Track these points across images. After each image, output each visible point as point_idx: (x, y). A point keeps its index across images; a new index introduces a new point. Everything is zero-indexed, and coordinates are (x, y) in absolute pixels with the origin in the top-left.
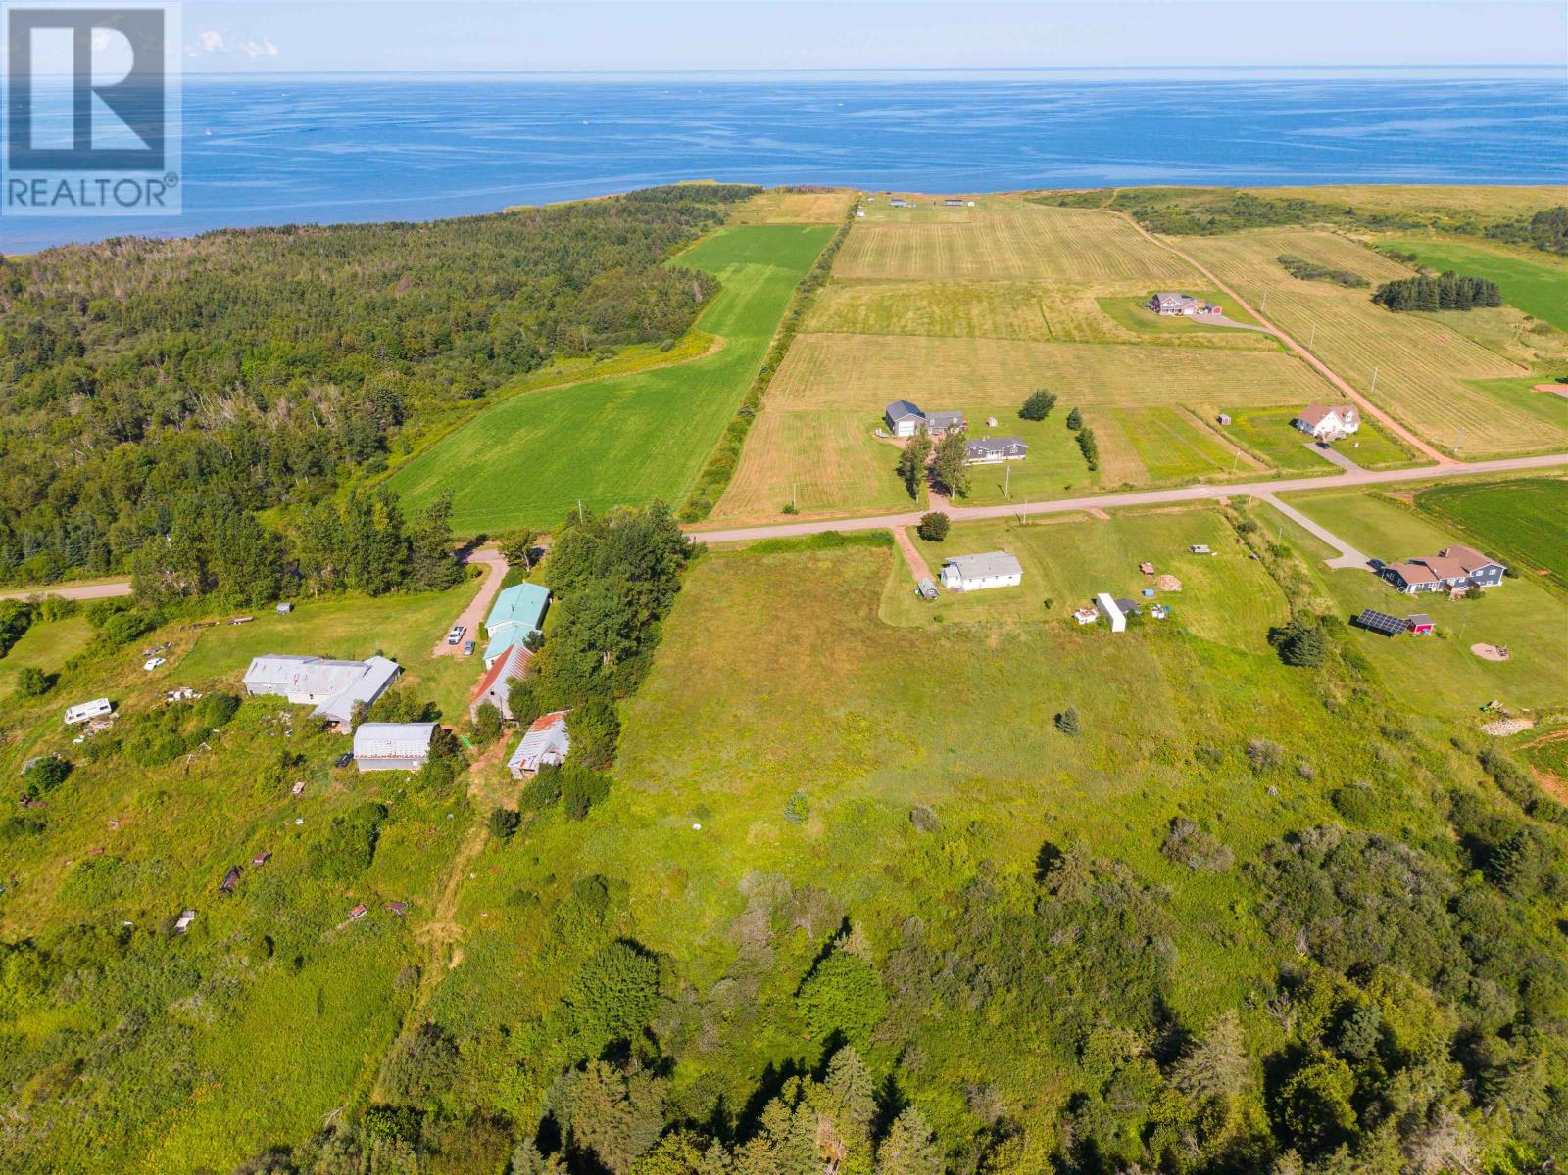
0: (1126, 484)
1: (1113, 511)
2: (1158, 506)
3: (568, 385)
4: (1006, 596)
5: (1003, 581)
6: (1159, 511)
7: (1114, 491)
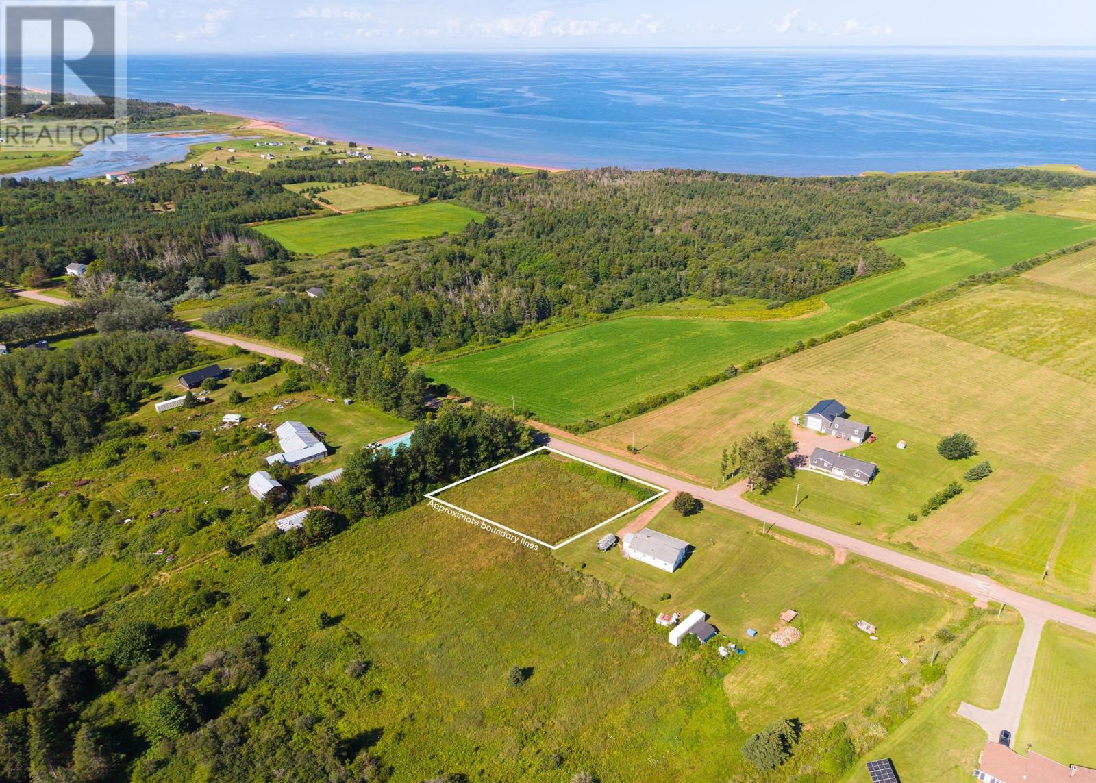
0: (909, 544)
1: (854, 559)
2: (906, 575)
3: (668, 318)
4: (651, 573)
5: (659, 564)
6: (900, 579)
7: (893, 546)
